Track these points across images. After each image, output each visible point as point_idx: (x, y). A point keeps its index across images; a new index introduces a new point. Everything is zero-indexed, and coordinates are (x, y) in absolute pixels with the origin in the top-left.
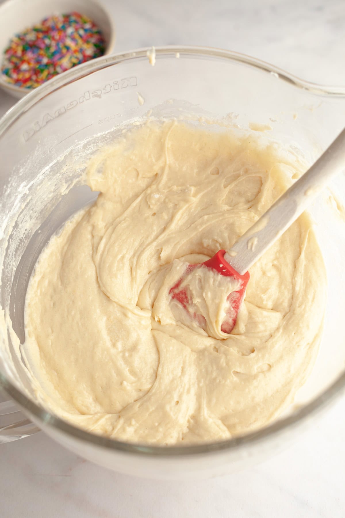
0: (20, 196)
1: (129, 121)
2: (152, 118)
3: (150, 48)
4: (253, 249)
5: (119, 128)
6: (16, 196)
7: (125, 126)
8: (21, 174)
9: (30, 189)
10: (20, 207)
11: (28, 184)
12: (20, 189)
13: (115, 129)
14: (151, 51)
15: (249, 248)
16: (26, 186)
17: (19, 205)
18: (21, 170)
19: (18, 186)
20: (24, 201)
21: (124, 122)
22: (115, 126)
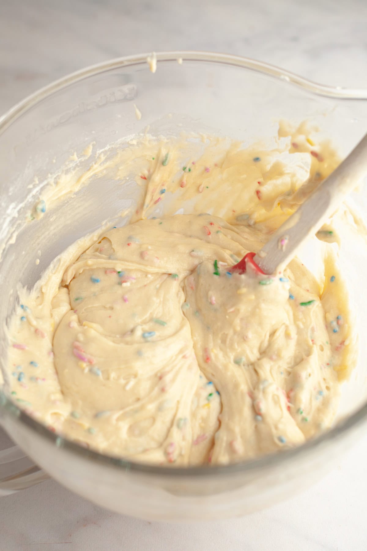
0: (8, 219)
1: (125, 139)
2: (149, 136)
3: (150, 54)
4: (284, 248)
5: (114, 147)
6: (5, 219)
7: (120, 144)
8: (10, 194)
9: (19, 212)
10: (8, 232)
11: (17, 206)
12: (9, 211)
13: (109, 147)
14: (152, 57)
15: (280, 247)
16: (15, 208)
17: (7, 230)
18: (11, 189)
19: (7, 207)
20: (13, 226)
21: (119, 140)
22: (110, 145)
